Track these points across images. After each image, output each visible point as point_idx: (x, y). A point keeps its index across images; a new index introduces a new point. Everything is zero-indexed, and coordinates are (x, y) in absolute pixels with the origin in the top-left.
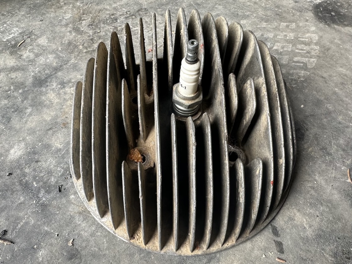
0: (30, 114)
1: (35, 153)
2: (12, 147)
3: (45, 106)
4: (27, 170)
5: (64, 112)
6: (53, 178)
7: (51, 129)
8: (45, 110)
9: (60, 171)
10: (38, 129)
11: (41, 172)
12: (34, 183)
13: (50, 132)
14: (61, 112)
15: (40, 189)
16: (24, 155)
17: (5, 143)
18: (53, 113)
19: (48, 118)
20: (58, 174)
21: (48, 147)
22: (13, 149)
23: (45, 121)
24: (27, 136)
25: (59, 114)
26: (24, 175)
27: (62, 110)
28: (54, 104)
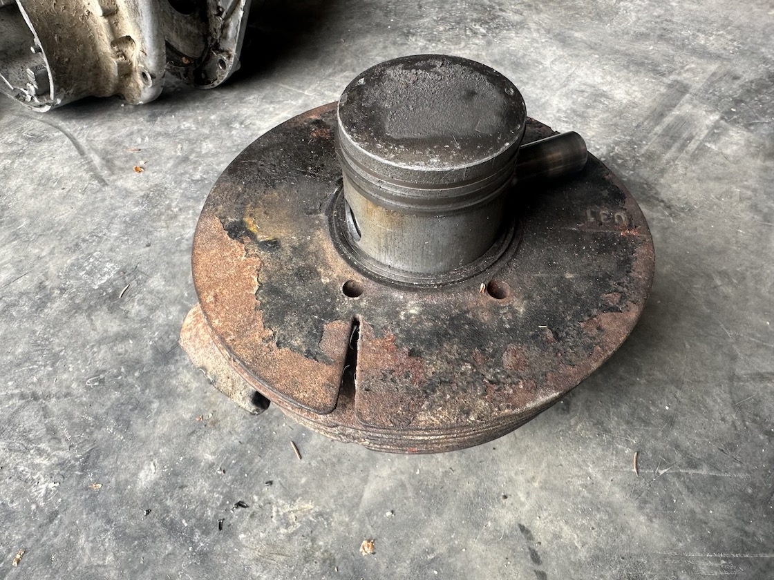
0: (159, 412)
1: (175, 474)
2: (139, 468)
3: (178, 396)
4: (169, 503)
5: (209, 401)
6: (209, 511)
7: (193, 432)
8: (180, 402)
9: (218, 499)
10: (175, 434)
11: (190, 503)
12: (184, 521)
13: (194, 438)
14: (205, 403)
15: (193, 529)
16: (160, 478)
17: (129, 462)
18: (193, 407)
19: (187, 416)
20: (216, 504)
21: (193, 462)
22: (143, 471)
23: (183, 420)
24: (159, 448)
25: (202, 407)
26: (167, 510)
27: (206, 400)
28: (192, 392)
